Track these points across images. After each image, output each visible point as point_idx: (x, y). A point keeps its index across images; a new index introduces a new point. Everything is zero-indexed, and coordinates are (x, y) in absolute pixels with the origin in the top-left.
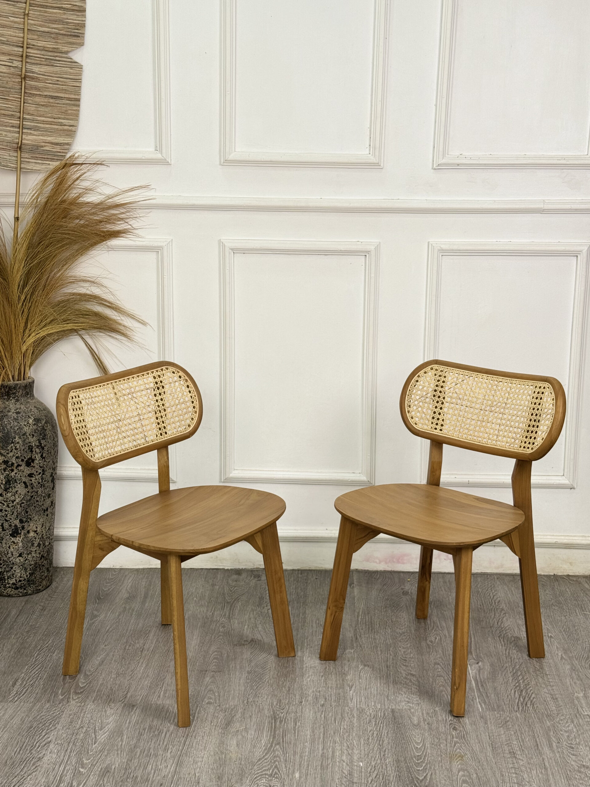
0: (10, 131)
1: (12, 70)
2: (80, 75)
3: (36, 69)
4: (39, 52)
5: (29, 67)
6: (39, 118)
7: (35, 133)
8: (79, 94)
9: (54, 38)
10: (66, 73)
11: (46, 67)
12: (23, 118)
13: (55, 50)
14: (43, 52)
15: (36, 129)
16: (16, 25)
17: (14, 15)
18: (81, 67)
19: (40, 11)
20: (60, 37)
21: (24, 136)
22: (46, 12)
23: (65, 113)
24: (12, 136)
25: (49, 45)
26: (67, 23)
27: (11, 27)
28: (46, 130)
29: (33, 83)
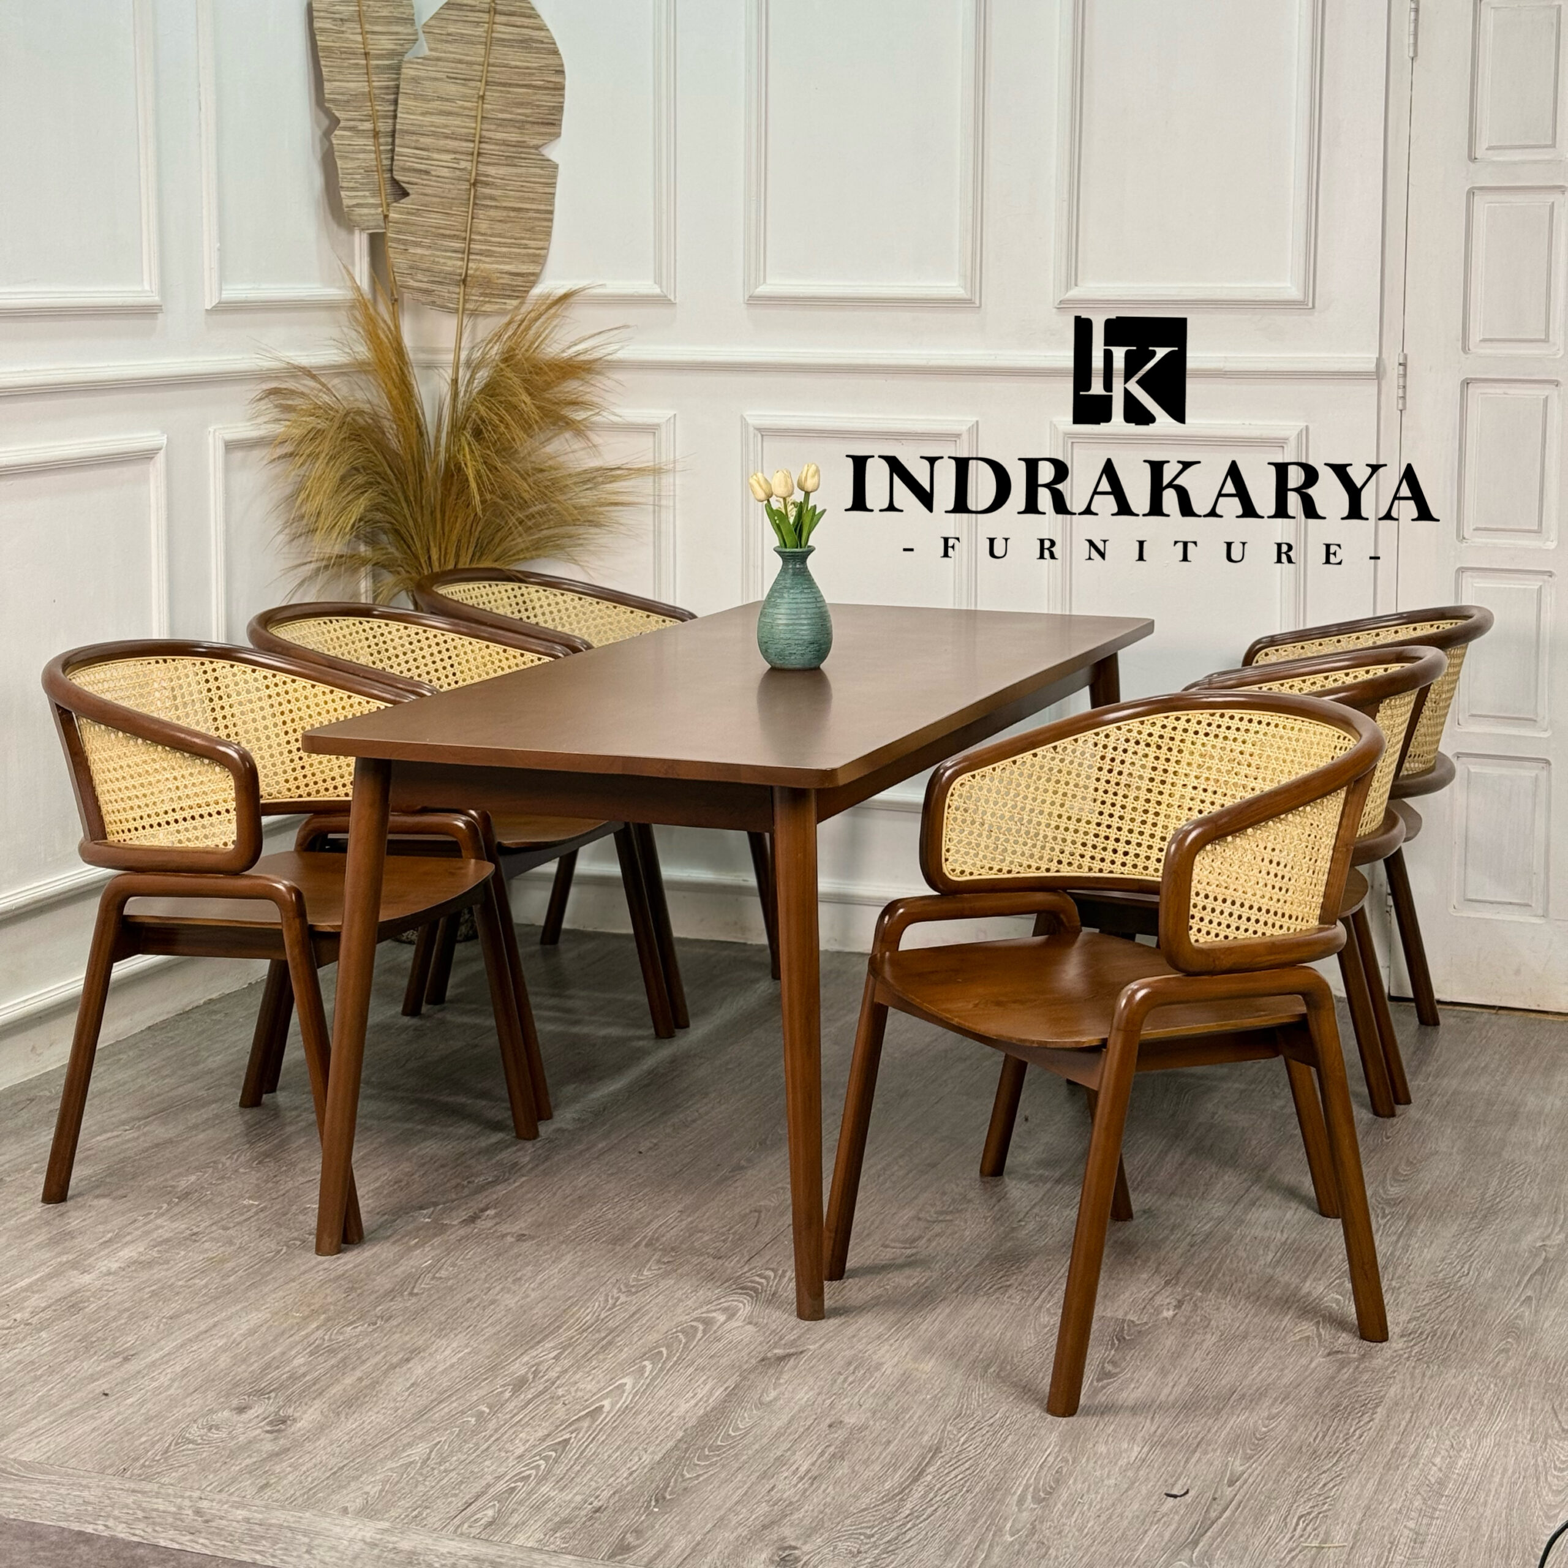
0: (450, 258)
1: (458, 173)
2: (555, 177)
3: (492, 170)
4: (497, 148)
5: (482, 168)
6: (493, 239)
7: (487, 259)
8: (552, 204)
9: (519, 128)
10: (535, 175)
11: (506, 168)
12: (471, 240)
13: (519, 144)
14: (503, 148)
15: (489, 254)
16: (467, 112)
17: (465, 97)
18: (556, 167)
19: (501, 91)
20: (528, 126)
21: (471, 265)
22: (509, 92)
23: (531, 230)
24: (453, 264)
25: (513, 136)
26: (538, 106)
27: (458, 115)
28: (504, 255)
29: (487, 191)
